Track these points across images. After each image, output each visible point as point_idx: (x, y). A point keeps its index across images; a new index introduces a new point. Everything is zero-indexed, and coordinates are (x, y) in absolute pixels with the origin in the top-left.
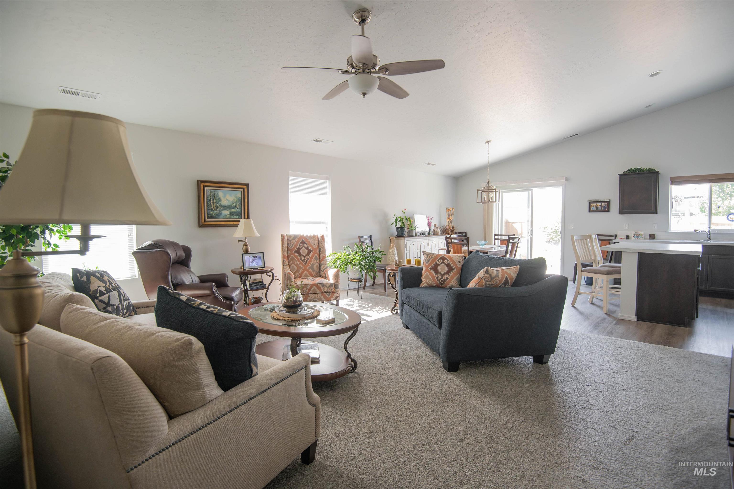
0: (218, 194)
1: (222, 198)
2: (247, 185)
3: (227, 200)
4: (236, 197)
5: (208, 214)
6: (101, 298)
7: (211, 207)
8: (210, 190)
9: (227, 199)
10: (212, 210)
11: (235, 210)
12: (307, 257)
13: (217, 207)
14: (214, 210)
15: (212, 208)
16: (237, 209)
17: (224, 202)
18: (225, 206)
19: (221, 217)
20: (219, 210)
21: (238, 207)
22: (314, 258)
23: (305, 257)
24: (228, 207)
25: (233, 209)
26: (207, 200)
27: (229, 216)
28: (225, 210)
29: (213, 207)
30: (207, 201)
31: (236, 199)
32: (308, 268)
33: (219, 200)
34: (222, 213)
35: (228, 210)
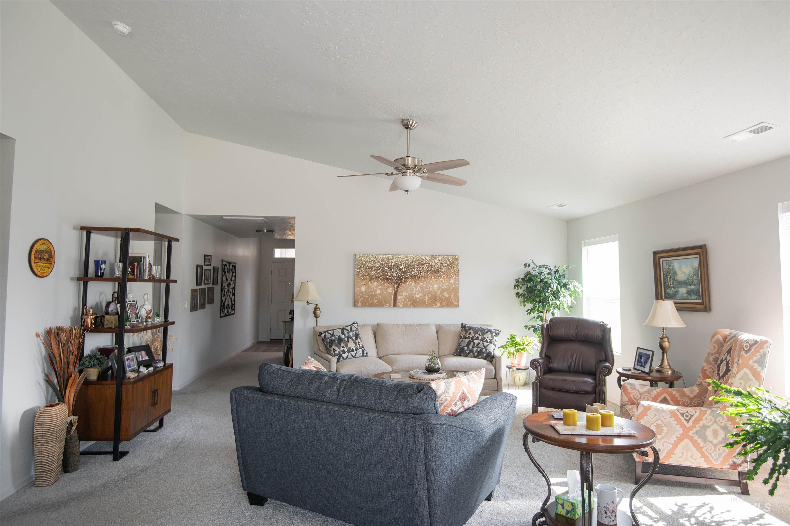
0: (673, 266)
1: (678, 272)
2: (705, 248)
3: (684, 273)
4: (693, 268)
5: (665, 293)
7: (668, 283)
8: (666, 262)
9: (683, 272)
10: (669, 287)
11: (692, 287)
13: (673, 284)
14: (671, 287)
15: (669, 285)
16: (695, 285)
17: (681, 277)
18: (681, 282)
19: (678, 296)
20: (676, 288)
21: (695, 281)
24: (686, 283)
25: (690, 285)
26: (664, 274)
27: (686, 295)
28: (681, 287)
29: (669, 284)
30: (664, 276)
31: (693, 271)
33: (675, 273)
34: (679, 291)
35: (684, 287)
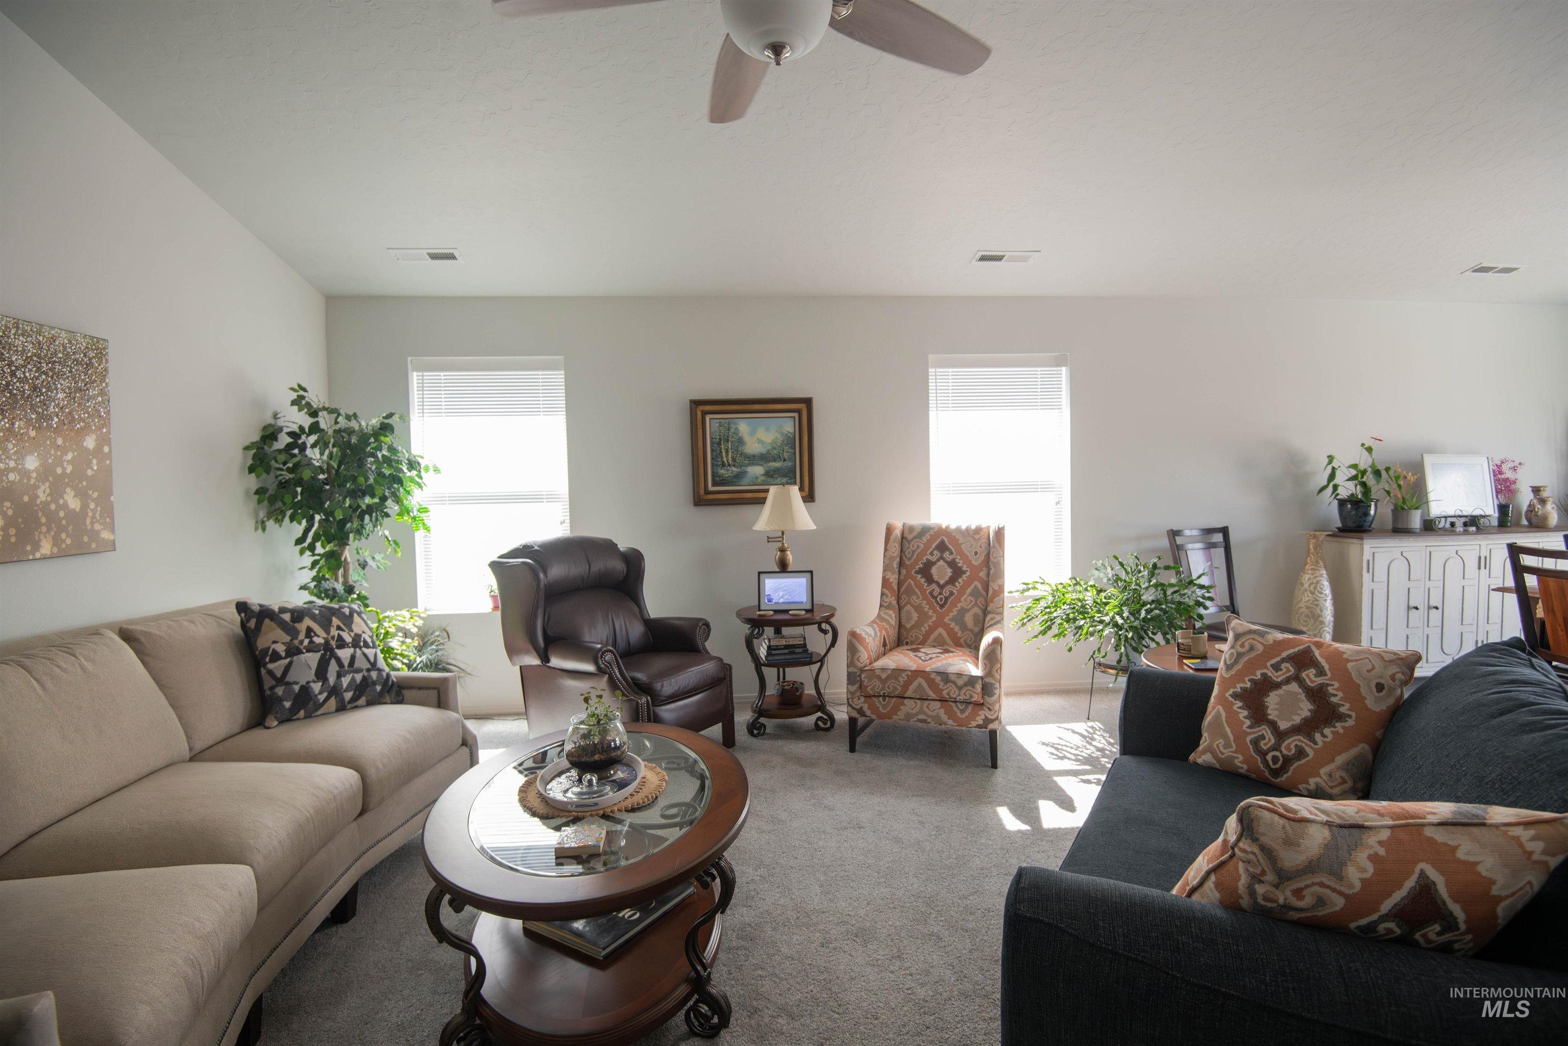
0: (736, 428)
1: (747, 438)
2: (808, 402)
3: (760, 441)
4: (782, 434)
5: (713, 476)
6: (271, 666)
7: (722, 459)
8: (718, 421)
9: (758, 439)
10: (723, 465)
11: (777, 465)
12: (949, 588)
13: (734, 460)
14: (729, 465)
15: (723, 462)
16: (785, 460)
17: (753, 447)
18: (754, 456)
19: (746, 480)
20: (741, 466)
21: (786, 455)
22: (969, 591)
23: (942, 587)
24: (763, 458)
25: (774, 460)
26: (712, 443)
27: (763, 478)
28: (753, 464)
29: (725, 459)
30: (712, 446)
31: (780, 439)
32: (946, 620)
33: (741, 441)
34: (746, 472)
35: (761, 465)
